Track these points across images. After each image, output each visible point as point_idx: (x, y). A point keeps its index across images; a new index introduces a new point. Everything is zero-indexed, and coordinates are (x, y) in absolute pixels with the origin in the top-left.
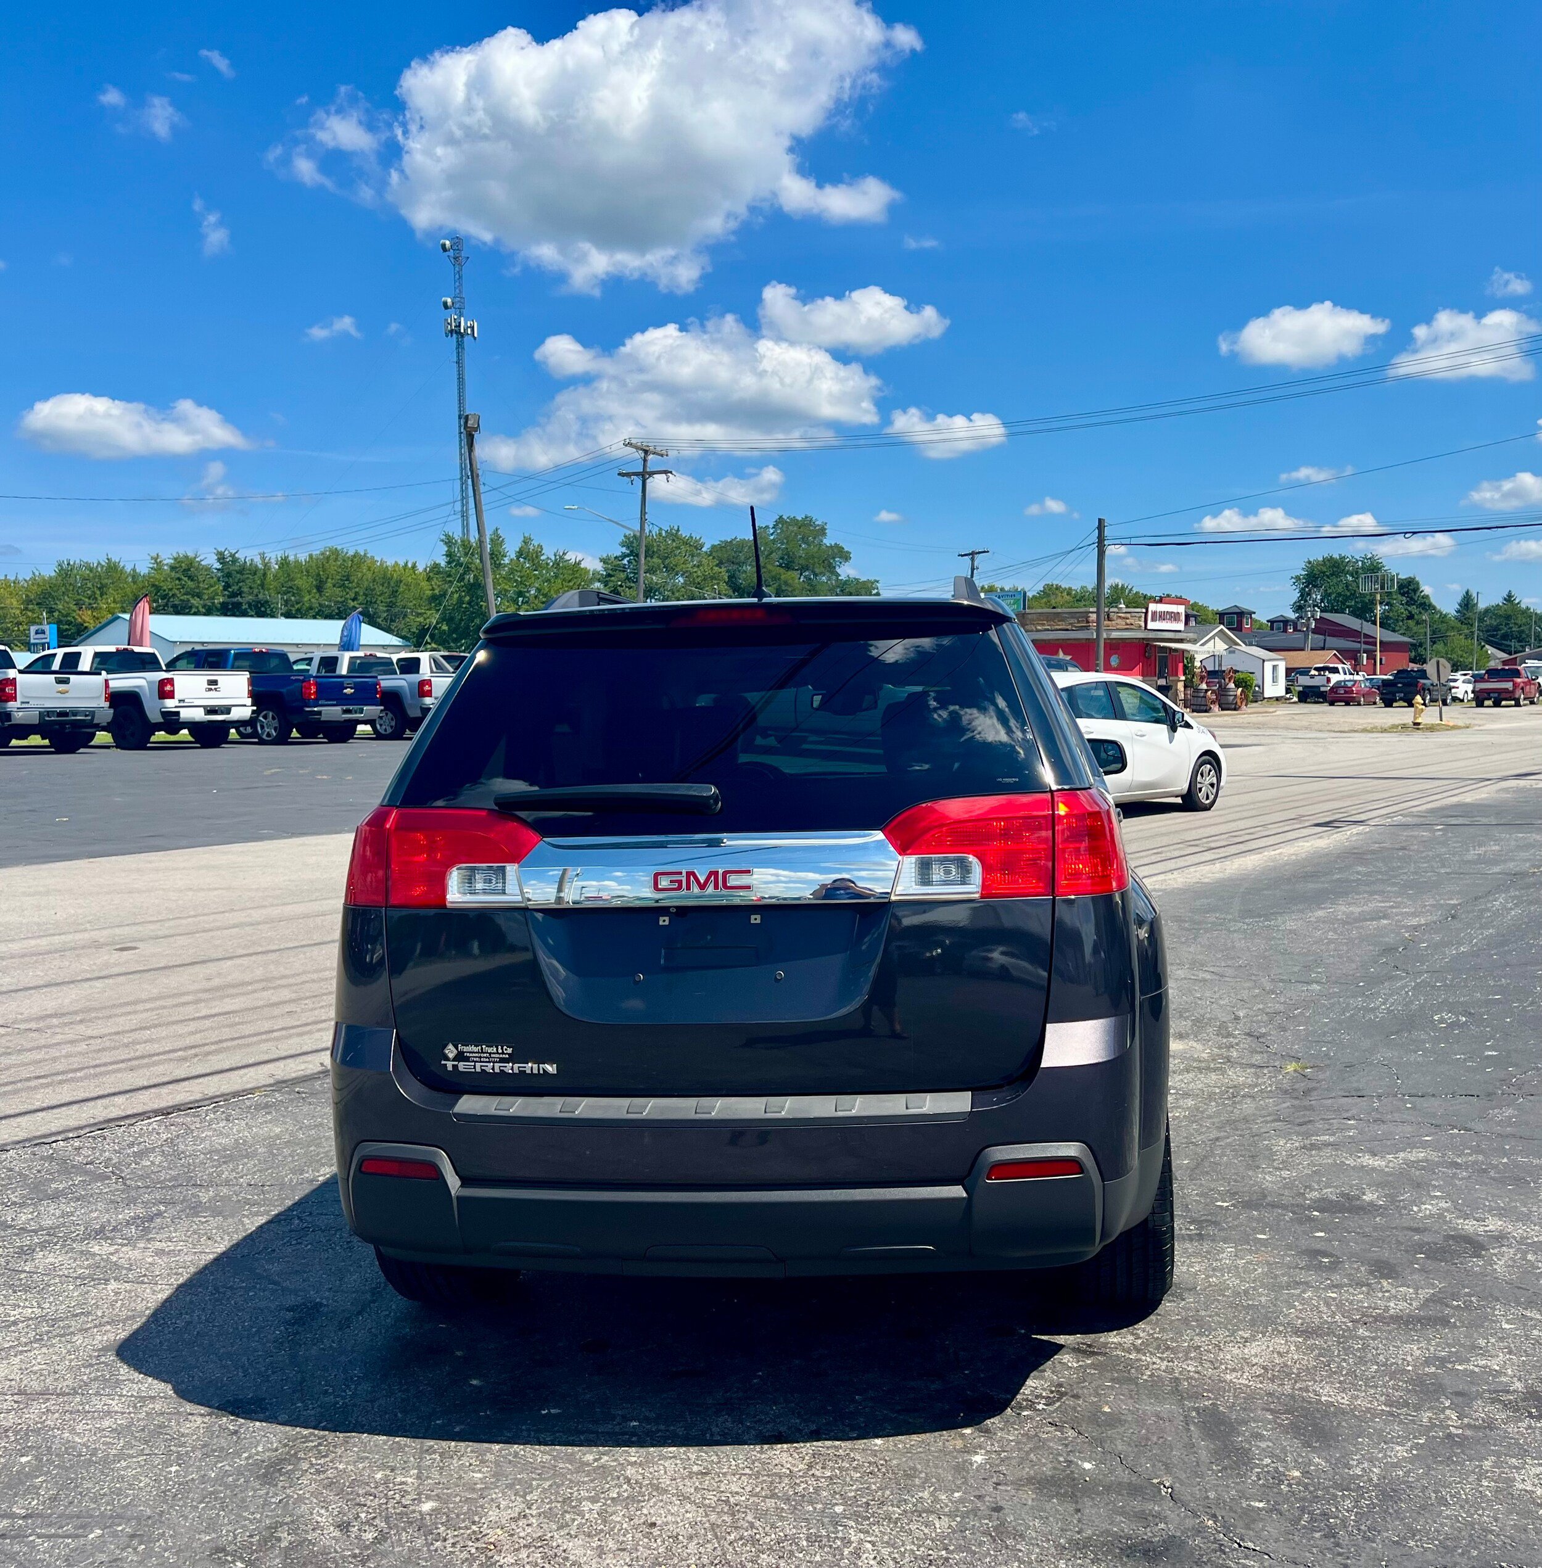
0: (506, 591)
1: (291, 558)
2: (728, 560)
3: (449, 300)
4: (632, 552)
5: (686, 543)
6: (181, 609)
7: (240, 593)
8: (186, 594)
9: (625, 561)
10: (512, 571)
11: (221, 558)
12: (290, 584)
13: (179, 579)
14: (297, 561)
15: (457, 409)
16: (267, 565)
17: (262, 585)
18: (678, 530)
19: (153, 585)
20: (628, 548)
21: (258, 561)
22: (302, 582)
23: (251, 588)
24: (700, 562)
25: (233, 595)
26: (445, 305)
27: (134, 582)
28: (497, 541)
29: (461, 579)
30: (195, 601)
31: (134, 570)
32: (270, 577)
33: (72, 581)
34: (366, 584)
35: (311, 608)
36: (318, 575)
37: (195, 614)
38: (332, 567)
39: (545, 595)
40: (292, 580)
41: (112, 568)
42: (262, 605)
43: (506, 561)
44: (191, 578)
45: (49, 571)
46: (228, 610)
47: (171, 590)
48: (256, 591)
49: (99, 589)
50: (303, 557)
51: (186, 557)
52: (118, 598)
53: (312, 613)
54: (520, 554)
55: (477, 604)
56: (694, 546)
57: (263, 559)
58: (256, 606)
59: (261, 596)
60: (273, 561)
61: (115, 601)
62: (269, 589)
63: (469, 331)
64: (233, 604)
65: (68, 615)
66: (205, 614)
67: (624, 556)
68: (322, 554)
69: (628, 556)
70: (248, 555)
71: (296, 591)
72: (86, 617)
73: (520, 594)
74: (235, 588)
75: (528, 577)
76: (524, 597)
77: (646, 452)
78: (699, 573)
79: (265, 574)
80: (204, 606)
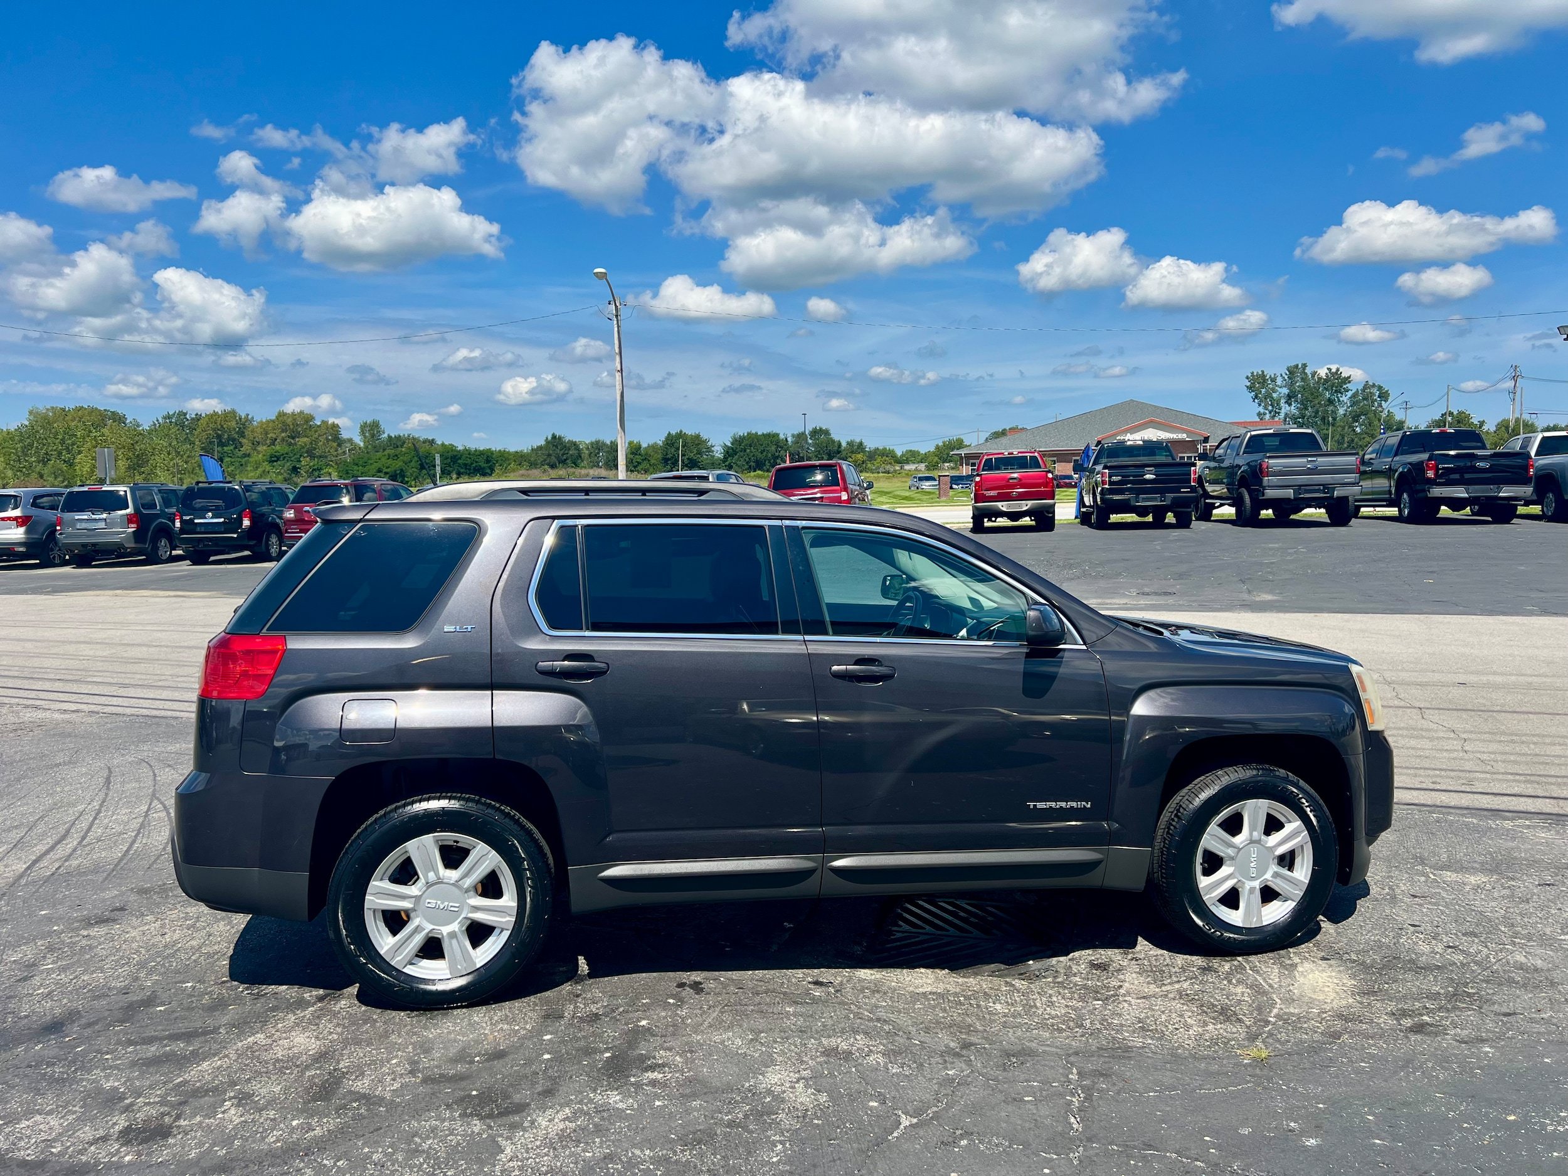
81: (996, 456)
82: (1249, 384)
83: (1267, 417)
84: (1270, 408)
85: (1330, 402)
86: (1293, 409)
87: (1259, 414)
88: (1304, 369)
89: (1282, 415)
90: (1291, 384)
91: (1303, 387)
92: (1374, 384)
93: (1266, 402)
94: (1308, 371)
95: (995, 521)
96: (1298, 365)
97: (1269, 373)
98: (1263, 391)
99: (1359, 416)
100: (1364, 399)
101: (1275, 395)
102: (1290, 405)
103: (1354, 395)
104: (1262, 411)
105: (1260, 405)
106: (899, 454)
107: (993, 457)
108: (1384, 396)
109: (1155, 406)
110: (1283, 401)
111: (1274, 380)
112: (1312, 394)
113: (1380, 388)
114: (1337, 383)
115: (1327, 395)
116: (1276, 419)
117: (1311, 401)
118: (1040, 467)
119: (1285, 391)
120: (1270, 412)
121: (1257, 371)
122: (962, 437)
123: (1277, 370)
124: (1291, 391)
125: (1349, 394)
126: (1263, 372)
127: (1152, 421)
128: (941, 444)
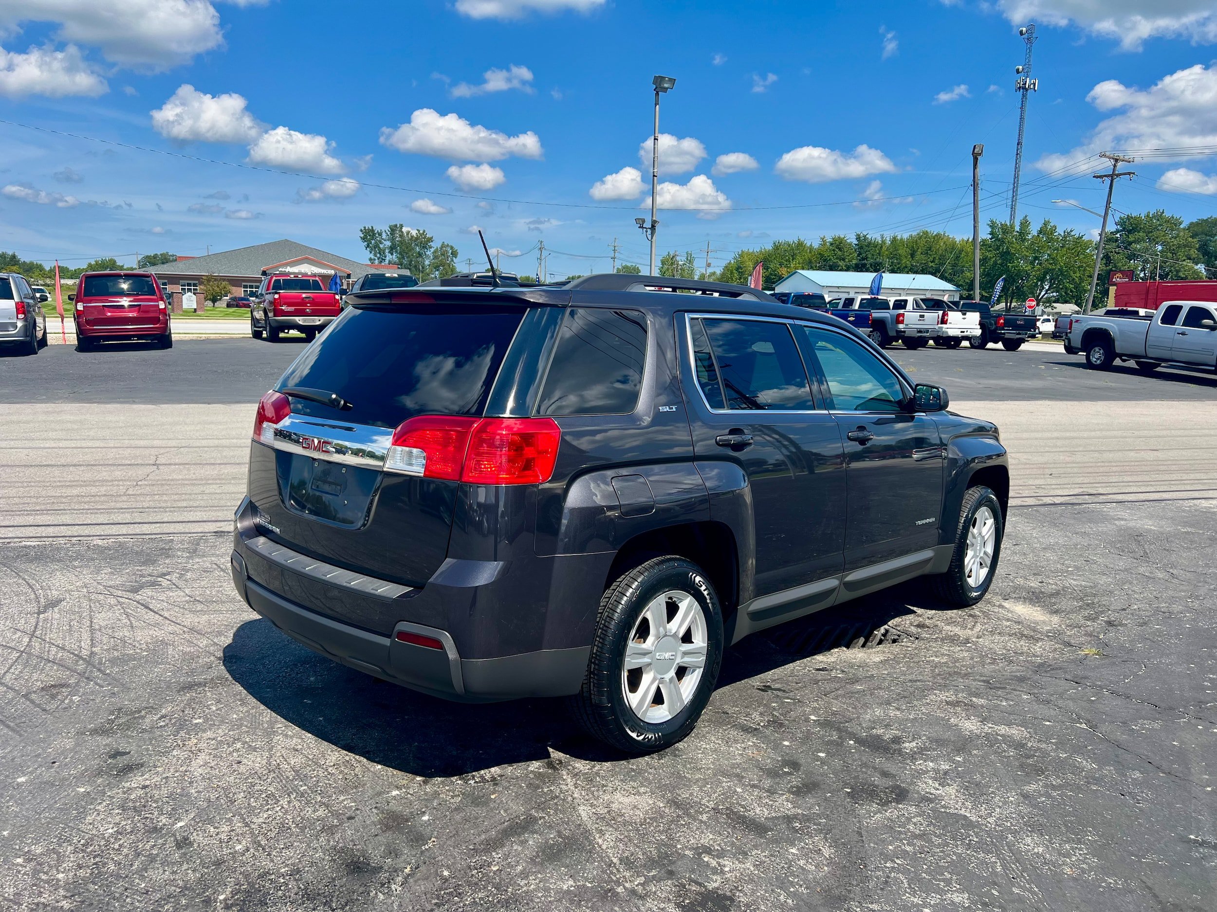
0: (1027, 256)
1: (899, 238)
2: (1202, 233)
3: (1021, 67)
4: (1124, 228)
5: (1167, 221)
6: (833, 268)
7: (866, 258)
8: (837, 259)
9: (1118, 235)
10: (1033, 243)
11: (858, 238)
12: (895, 253)
13: (834, 250)
14: (901, 239)
15: (1017, 139)
16: (883, 242)
17: (879, 254)
18: (1163, 212)
19: (820, 254)
20: (1121, 226)
21: (879, 240)
22: (902, 251)
23: (873, 255)
24: (1178, 235)
25: (863, 259)
26: (1018, 71)
27: (810, 252)
28: (1025, 224)
29: (998, 249)
30: (841, 263)
31: (811, 245)
32: (884, 248)
33: (779, 251)
34: (940, 252)
35: (906, 267)
36: (913, 247)
37: (841, 270)
38: (922, 243)
39: (1053, 259)
40: (897, 250)
41: (800, 244)
42: (878, 265)
43: (1030, 237)
44: (840, 249)
45: (769, 247)
46: (859, 268)
47: (828, 256)
48: (875, 257)
49: (792, 256)
50: (906, 236)
51: (839, 237)
52: (801, 261)
53: (906, 270)
54: (1040, 232)
55: (1006, 265)
56: (1173, 223)
57: (882, 238)
58: (875, 266)
59: (878, 260)
60: (888, 239)
61: (799, 263)
62: (883, 256)
63: (1032, 87)
64: (862, 264)
65: (775, 271)
66: (846, 271)
67: (1117, 231)
68: (918, 234)
69: (1121, 231)
70: (874, 235)
71: (899, 257)
72: (784, 271)
73: (1036, 258)
74: (864, 255)
75: (1043, 247)
76: (1039, 260)
77: (1116, 160)
78: (1175, 243)
79: (881, 247)
80: (846, 266)
81: (284, 278)
82: (362, 235)
83: (377, 262)
84: (378, 255)
85: (420, 255)
86: (394, 257)
87: (370, 259)
88: (401, 228)
89: (387, 262)
90: (392, 240)
91: (400, 241)
92: (448, 245)
93: (375, 250)
94: (404, 230)
95: (288, 333)
96: (396, 225)
97: (377, 229)
98: (373, 242)
99: (439, 267)
100: (442, 255)
101: (381, 246)
102: (392, 254)
103: (435, 252)
104: (373, 257)
105: (371, 252)
106: (48, 269)
107: (281, 278)
108: (455, 254)
109: (306, 247)
110: (387, 251)
111: (380, 234)
112: (407, 248)
113: (452, 248)
114: (424, 242)
115: (418, 249)
116: (383, 264)
117: (407, 253)
118: (321, 290)
119: (388, 243)
120: (378, 259)
121: (368, 226)
122: (116, 259)
123: (382, 227)
124: (393, 244)
125: (432, 250)
126: (372, 227)
127: (307, 258)
128: (93, 263)
